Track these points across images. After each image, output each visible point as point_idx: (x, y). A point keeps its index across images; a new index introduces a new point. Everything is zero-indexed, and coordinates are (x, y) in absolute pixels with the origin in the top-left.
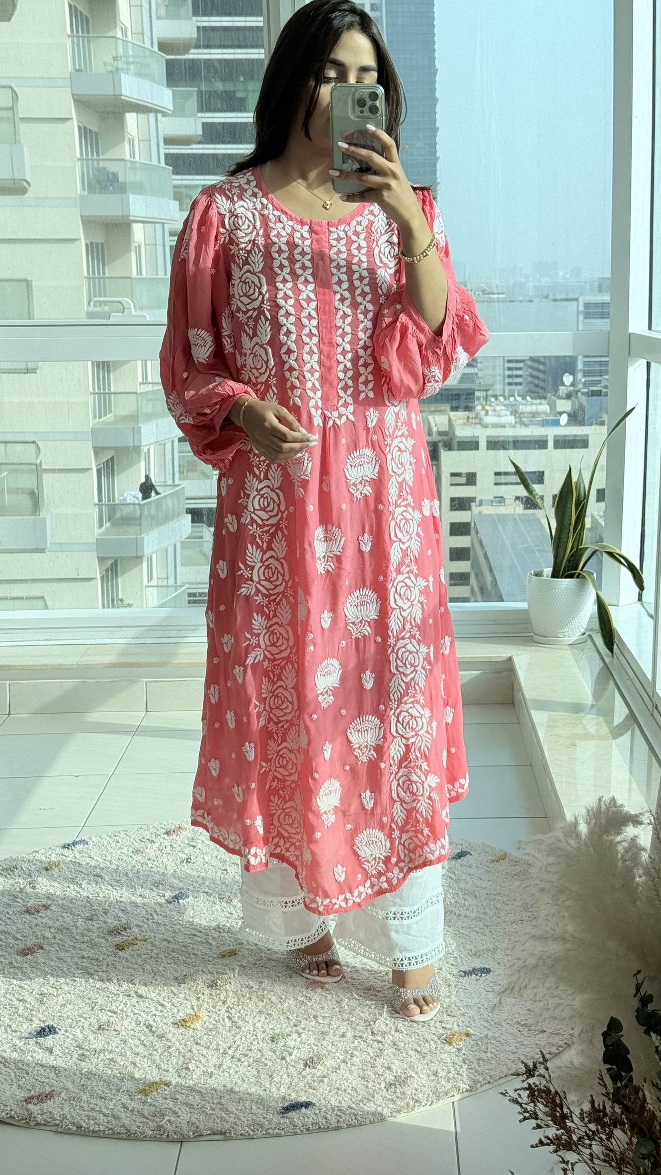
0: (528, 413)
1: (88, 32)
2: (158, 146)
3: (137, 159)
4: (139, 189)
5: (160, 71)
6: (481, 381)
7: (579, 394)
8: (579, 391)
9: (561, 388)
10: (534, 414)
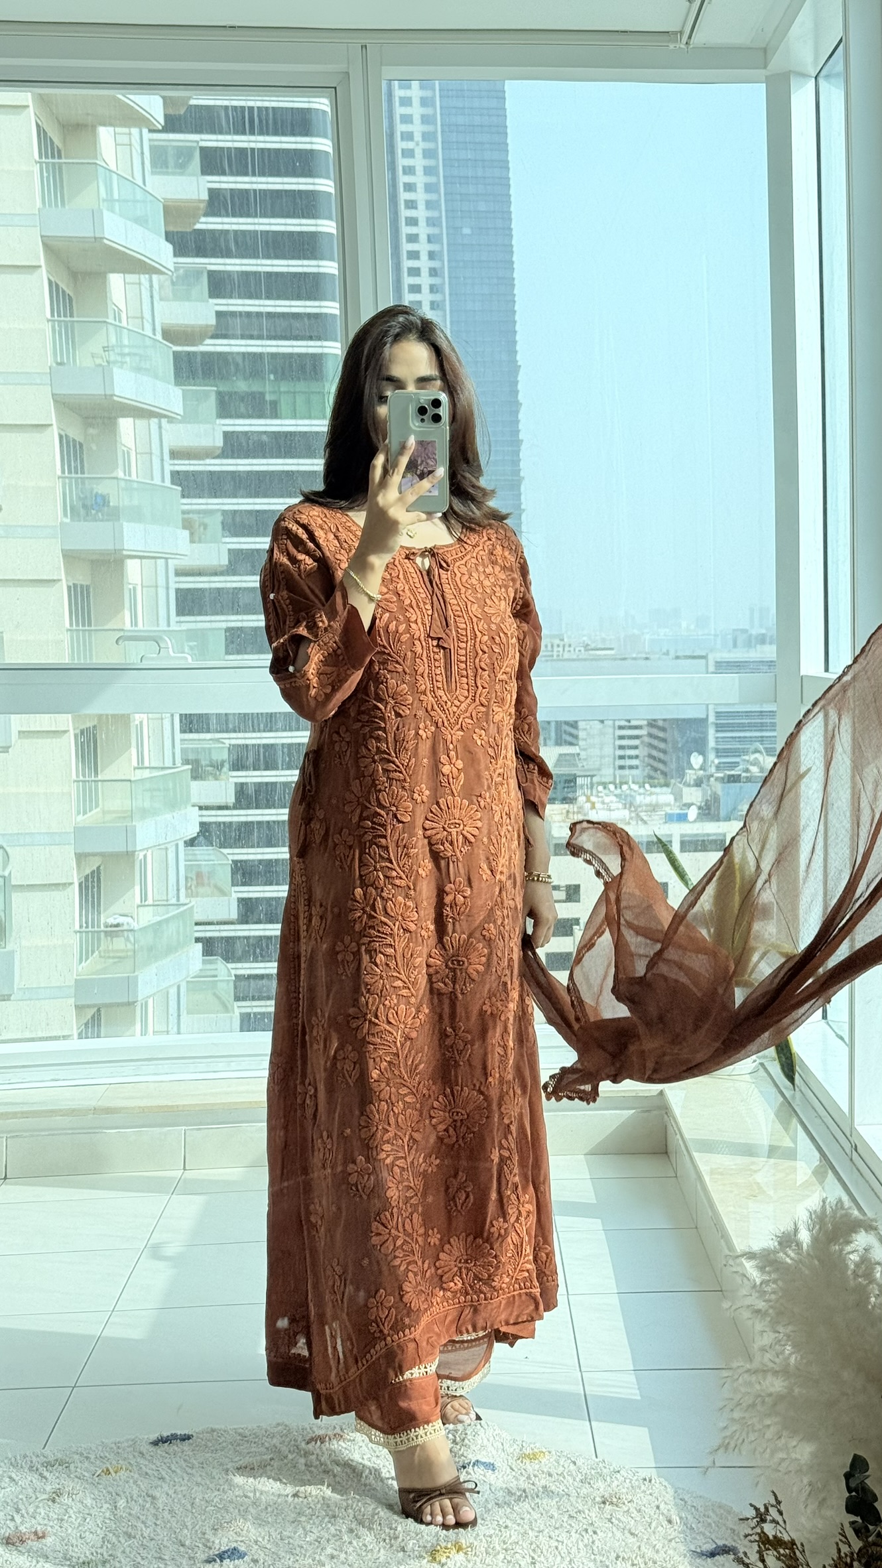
0: (647, 805)
1: (72, 316)
2: (162, 460)
3: (134, 477)
4: (137, 515)
5: (167, 367)
6: (585, 764)
7: (712, 779)
8: (712, 776)
9: (690, 771)
10: (654, 808)
